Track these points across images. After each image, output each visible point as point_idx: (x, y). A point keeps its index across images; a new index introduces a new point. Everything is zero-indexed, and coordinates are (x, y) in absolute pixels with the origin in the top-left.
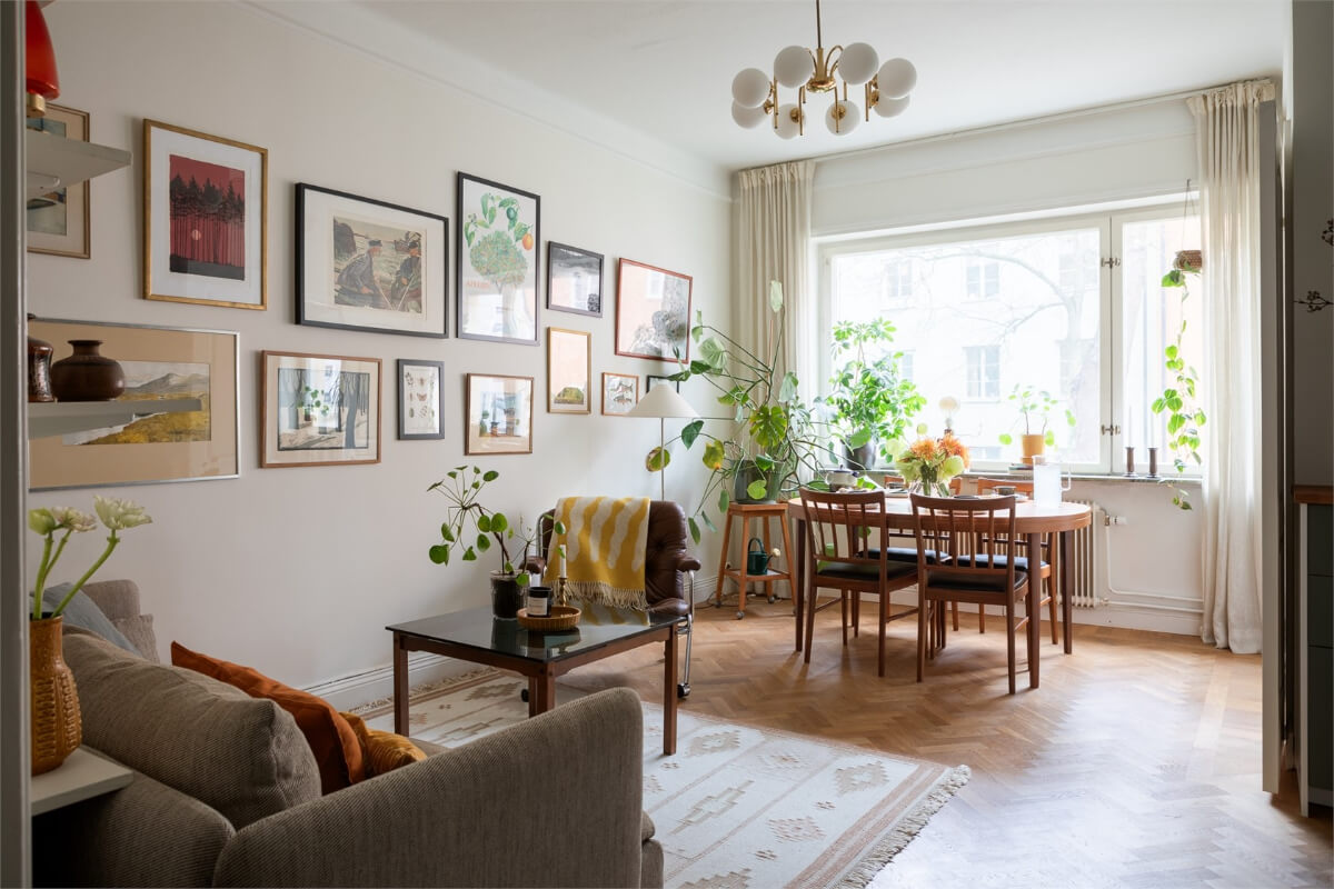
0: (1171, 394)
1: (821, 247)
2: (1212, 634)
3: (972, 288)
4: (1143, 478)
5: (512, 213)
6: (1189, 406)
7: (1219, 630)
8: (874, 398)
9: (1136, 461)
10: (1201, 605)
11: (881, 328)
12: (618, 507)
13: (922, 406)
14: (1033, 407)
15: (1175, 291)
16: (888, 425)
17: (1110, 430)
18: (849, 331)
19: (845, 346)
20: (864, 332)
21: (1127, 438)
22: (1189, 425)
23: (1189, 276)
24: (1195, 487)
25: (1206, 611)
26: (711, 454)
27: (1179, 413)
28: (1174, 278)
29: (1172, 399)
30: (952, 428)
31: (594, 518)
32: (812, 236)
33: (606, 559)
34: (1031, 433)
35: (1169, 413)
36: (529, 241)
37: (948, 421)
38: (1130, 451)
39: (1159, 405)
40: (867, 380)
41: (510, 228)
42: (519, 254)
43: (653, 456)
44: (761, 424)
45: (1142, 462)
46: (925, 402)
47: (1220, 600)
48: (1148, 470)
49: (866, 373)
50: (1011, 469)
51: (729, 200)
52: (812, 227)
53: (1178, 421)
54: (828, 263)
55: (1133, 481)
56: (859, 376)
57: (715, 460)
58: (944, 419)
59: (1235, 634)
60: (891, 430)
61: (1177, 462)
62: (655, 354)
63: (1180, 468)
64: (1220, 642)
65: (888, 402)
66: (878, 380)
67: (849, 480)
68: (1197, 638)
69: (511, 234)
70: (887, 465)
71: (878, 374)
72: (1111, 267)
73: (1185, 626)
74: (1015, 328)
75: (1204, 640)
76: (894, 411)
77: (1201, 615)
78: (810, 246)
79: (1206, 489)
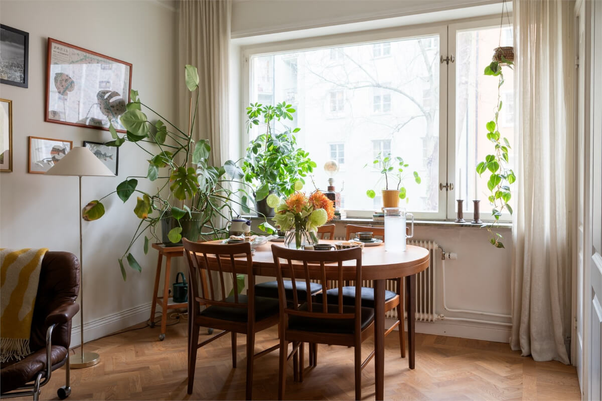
0: (490, 158)
1: (243, 49)
2: (518, 343)
3: (377, 107)
4: (469, 223)
6: (504, 168)
7: (524, 342)
8: (276, 162)
9: (464, 210)
10: (510, 320)
11: (284, 110)
13: (314, 169)
14: (391, 169)
15: (494, 79)
16: (286, 182)
17: (446, 187)
18: (259, 110)
19: (256, 122)
20: (270, 112)
21: (458, 193)
22: (504, 183)
23: (505, 68)
24: (507, 230)
25: (514, 324)
26: (141, 207)
27: (496, 173)
28: (494, 69)
29: (492, 163)
30: (333, 185)
32: (232, 38)
34: (389, 189)
35: (488, 173)
37: (331, 180)
38: (460, 202)
39: (481, 168)
40: (271, 148)
43: (89, 208)
44: (179, 181)
45: (468, 210)
46: (315, 166)
47: (525, 319)
48: (472, 217)
49: (270, 142)
50: (374, 216)
51: (172, 9)
52: (232, 31)
53: (495, 179)
54: (247, 60)
55: (462, 226)
56: (264, 145)
57: (143, 211)
58: (328, 179)
59: (536, 346)
60: (288, 187)
61: (494, 212)
62: (95, 125)
63: (497, 217)
64: (525, 351)
65: (286, 165)
66: (279, 148)
67: (244, 227)
68: (507, 345)
71: (279, 144)
72: (448, 63)
73: (496, 335)
74: (399, 130)
75: (513, 348)
76: (291, 171)
77: (510, 327)
78: (233, 44)
79: (515, 232)
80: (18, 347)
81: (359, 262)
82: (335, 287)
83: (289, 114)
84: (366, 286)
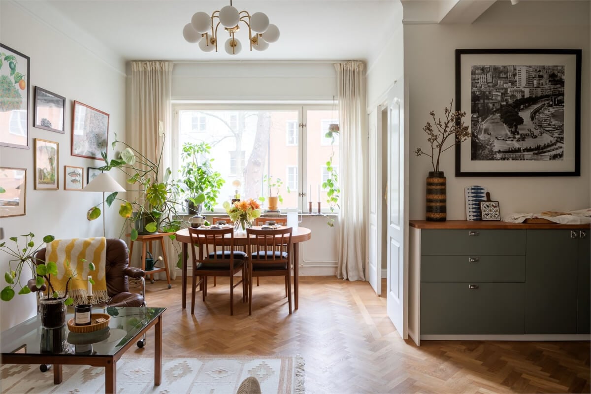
0: (329, 181)
1: (174, 105)
2: (341, 274)
3: (194, 127)
4: (316, 214)
5: (12, 65)
6: (337, 185)
7: (344, 273)
8: (203, 181)
9: (312, 208)
10: (336, 263)
11: (204, 147)
12: (87, 244)
13: (223, 184)
14: (274, 185)
15: (330, 139)
16: (210, 193)
17: (302, 195)
18: (190, 147)
19: (189, 155)
20: (197, 148)
21: (308, 199)
22: (335, 193)
23: (334, 134)
24: (335, 217)
25: (339, 266)
26: (124, 209)
27: (332, 188)
28: (330, 135)
29: (330, 183)
31: (72, 252)
32: (172, 100)
33: (81, 275)
34: (272, 196)
35: (328, 189)
36: (23, 84)
37: (237, 192)
38: (311, 203)
39: (325, 185)
40: (200, 172)
41: (11, 74)
42: (17, 92)
43: (91, 212)
44: (152, 194)
45: (315, 207)
46: (225, 182)
47: (345, 261)
48: (317, 211)
49: (199, 169)
50: (265, 212)
51: (125, 75)
52: (172, 95)
53: (332, 191)
54: (177, 113)
55: (313, 216)
56: (195, 169)
57: (126, 213)
58: (235, 190)
59: (350, 274)
60: (212, 195)
61: (331, 208)
62: (91, 156)
63: (332, 210)
64: (345, 277)
65: (210, 182)
66: (205, 171)
68: (335, 277)
69: (12, 79)
70: (207, 211)
71: (204, 169)
72: (303, 127)
73: (330, 272)
74: (214, 145)
75: (339, 277)
76: (213, 186)
77: (337, 267)
78: (170, 103)
79: (340, 219)
80: (102, 295)
81: (291, 234)
82: (255, 252)
83: (208, 149)
84: (269, 250)
